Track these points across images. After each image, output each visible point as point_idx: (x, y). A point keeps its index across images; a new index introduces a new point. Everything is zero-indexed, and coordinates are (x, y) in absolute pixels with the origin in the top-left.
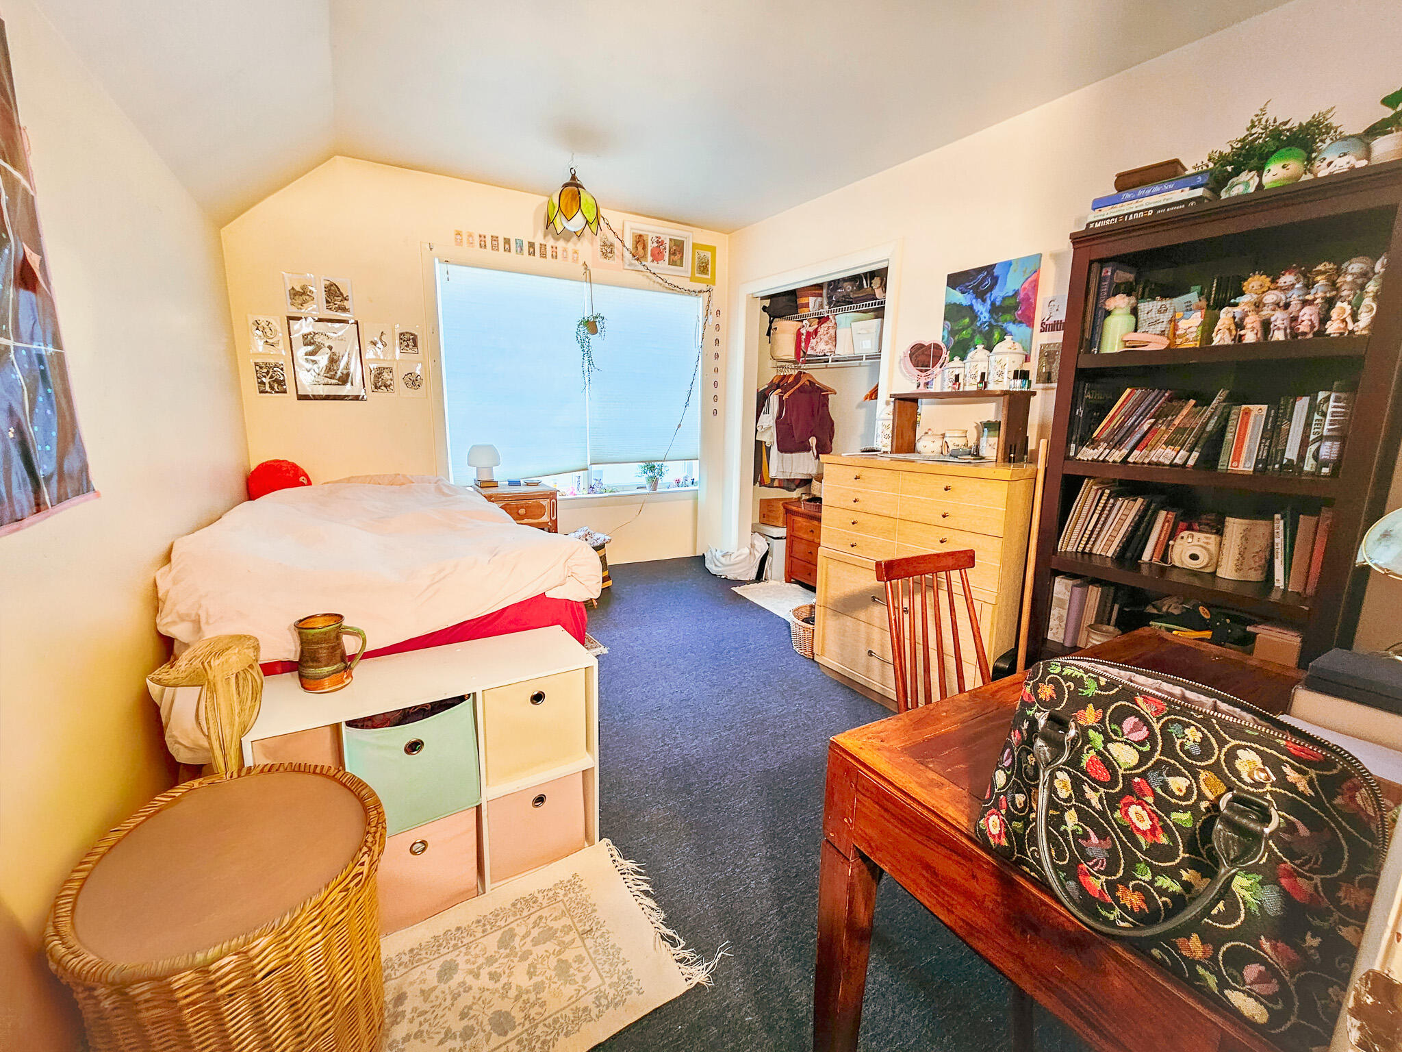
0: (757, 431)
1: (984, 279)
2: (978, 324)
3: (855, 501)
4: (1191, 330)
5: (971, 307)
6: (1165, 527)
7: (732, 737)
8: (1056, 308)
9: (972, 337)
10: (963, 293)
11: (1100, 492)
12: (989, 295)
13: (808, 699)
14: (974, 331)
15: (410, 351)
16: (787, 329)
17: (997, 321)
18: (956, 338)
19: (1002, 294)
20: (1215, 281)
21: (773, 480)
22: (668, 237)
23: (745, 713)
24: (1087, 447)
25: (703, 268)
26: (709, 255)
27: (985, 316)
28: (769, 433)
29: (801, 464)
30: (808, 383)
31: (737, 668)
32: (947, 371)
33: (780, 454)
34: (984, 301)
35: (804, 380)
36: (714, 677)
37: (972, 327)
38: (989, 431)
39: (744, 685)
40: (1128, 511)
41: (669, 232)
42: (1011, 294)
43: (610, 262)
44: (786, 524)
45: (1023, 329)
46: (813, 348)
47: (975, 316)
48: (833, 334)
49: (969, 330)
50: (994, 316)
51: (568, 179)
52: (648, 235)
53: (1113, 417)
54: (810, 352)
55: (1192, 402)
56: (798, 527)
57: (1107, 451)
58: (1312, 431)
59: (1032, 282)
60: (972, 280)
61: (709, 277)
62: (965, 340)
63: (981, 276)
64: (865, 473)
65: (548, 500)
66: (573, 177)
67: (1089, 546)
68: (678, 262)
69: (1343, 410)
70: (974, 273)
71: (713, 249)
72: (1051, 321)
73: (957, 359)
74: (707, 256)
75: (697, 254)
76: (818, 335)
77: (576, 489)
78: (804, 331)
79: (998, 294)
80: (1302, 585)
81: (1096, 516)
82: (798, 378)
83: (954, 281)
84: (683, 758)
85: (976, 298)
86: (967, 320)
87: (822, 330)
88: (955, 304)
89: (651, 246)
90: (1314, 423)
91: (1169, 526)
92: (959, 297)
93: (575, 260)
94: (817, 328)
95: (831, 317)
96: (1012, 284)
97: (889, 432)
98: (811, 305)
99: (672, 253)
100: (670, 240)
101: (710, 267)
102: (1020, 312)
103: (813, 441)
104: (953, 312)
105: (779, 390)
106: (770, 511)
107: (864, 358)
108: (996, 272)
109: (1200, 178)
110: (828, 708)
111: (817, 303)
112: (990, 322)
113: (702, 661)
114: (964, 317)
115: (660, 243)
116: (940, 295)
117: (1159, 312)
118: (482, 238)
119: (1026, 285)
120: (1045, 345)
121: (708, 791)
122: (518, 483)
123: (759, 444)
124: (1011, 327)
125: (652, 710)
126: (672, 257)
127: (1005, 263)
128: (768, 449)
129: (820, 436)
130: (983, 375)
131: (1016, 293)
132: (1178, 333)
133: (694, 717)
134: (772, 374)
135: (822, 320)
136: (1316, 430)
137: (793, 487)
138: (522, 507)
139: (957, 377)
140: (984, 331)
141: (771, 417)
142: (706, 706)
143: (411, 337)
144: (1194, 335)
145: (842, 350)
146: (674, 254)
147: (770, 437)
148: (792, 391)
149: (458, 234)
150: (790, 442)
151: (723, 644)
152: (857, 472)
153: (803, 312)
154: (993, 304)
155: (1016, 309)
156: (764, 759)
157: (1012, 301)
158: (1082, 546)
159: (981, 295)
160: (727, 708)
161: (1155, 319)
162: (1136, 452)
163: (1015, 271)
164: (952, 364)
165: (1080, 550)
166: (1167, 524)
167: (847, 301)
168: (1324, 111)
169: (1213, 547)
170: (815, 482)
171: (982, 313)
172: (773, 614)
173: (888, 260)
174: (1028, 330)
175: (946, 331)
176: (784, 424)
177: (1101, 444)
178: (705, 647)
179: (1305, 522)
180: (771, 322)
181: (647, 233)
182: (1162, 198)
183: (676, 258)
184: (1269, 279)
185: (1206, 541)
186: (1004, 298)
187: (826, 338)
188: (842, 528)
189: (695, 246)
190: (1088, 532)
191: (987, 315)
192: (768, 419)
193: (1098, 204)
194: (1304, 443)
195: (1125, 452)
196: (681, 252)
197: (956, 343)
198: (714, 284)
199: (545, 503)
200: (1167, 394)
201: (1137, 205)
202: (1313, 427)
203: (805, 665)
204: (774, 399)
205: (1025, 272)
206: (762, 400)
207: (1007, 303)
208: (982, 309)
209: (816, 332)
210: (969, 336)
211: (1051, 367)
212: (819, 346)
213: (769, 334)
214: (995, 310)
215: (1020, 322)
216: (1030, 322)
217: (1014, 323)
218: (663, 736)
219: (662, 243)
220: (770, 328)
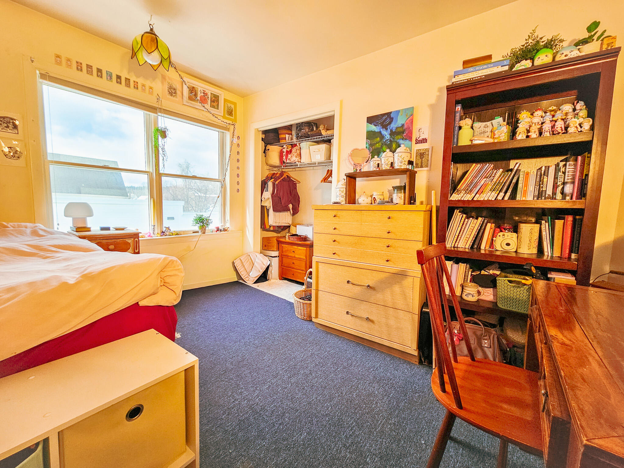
0: (261, 200)
1: (386, 119)
2: (384, 141)
3: (334, 229)
4: (501, 135)
5: (380, 132)
6: (491, 231)
7: (280, 382)
8: (422, 132)
9: (382, 147)
10: (375, 126)
11: (461, 216)
12: (389, 126)
13: (315, 346)
14: (382, 144)
15: (11, 131)
16: (274, 150)
17: (394, 139)
18: (373, 148)
19: (396, 126)
20: (507, 114)
21: (270, 226)
22: (210, 92)
23: (282, 362)
24: (455, 193)
25: (230, 113)
26: (233, 106)
27: (388, 137)
28: (268, 201)
29: (284, 218)
30: (286, 177)
31: (268, 333)
32: (372, 162)
33: (274, 213)
34: (387, 129)
35: (285, 176)
36: (256, 342)
37: (381, 142)
38: (397, 191)
39: (275, 343)
40: (474, 224)
41: (211, 90)
42: (400, 126)
43: (174, 98)
44: (278, 249)
45: (407, 142)
46: (289, 159)
47: (382, 137)
48: (299, 153)
49: (380, 144)
50: (393, 137)
51: (148, 30)
52: (198, 88)
53: (467, 178)
54: (288, 161)
55: (501, 170)
56: (286, 250)
57: (465, 195)
58: (559, 180)
59: (410, 120)
60: (380, 120)
61: (233, 118)
62: (378, 148)
63: (384, 118)
64: (339, 213)
65: (133, 239)
66: (152, 30)
67: (457, 243)
68: (216, 107)
69: (573, 170)
70: (380, 116)
71: (235, 104)
72: (420, 138)
73: (376, 157)
74: (232, 106)
75: (226, 105)
76: (292, 152)
77: (152, 233)
78: (285, 150)
79: (393, 126)
80: (560, 253)
81: (460, 228)
82: (282, 174)
83: (371, 120)
84: (251, 408)
85: (383, 128)
86: (378, 139)
87: (294, 150)
88: (372, 131)
89: (199, 95)
90: (559, 177)
91: (492, 231)
92: (373, 128)
93: (151, 93)
94: (291, 149)
95: (298, 144)
96: (400, 121)
97: (344, 194)
98: (287, 139)
99: (212, 101)
100: (211, 94)
101: (233, 113)
102: (405, 134)
103: (291, 206)
104: (370, 135)
105: (273, 180)
106: (268, 243)
107: (317, 163)
108: (392, 115)
109: (505, 62)
110: (328, 349)
111: (290, 138)
112: (390, 140)
113: (246, 332)
114: (377, 137)
115: (205, 94)
116: (364, 127)
117: (485, 127)
118: (79, 64)
119: (407, 121)
120: (418, 150)
121: (276, 433)
122: (108, 229)
123: (263, 207)
124: (401, 142)
125: (220, 374)
126: (212, 103)
127: (396, 111)
128: (268, 210)
129: (294, 204)
130: (392, 163)
131: (403, 125)
132: (495, 137)
133: (250, 373)
134: (267, 173)
135: (294, 146)
136: (560, 180)
137: (280, 230)
138: (112, 244)
139: (378, 164)
140: (387, 144)
141: (269, 193)
142: (256, 363)
143: (11, 121)
144: (504, 137)
145: (305, 159)
146: (214, 102)
147: (269, 204)
148: (279, 180)
149: (58, 56)
150: (279, 207)
151: (256, 319)
152: (334, 213)
153: (282, 142)
154: (391, 131)
155: (403, 132)
156: (305, 394)
157: (401, 129)
158: (453, 244)
159: (385, 127)
160: (270, 361)
161: (483, 131)
162: (477, 195)
163: (401, 115)
164: (373, 159)
165: (453, 246)
166: (491, 230)
167: (306, 136)
168: (556, 35)
169: (515, 239)
170: (292, 227)
171: (386, 135)
172: (278, 298)
173: (334, 111)
174: (410, 143)
175: (368, 144)
176: (276, 197)
177: (462, 191)
178: (245, 323)
179: (559, 223)
180: (265, 147)
181: (198, 87)
182: (489, 71)
183: (215, 104)
184: (530, 113)
185: (511, 236)
186: (397, 128)
187: (295, 154)
188: (326, 245)
189: (225, 100)
190: (456, 237)
191: (389, 136)
192: (268, 195)
193: (456, 74)
194: (555, 186)
195: (473, 195)
196: (218, 101)
197: (373, 150)
198: (236, 123)
199: (130, 241)
200: (492, 166)
201: (477, 74)
202: (559, 178)
203: (306, 325)
204: (270, 184)
205: (407, 115)
206: (264, 185)
207: (399, 130)
208: (386, 134)
209: (291, 151)
210: (380, 146)
211: (422, 160)
212: (293, 158)
213: (264, 152)
214: (392, 134)
215: (406, 139)
216: (410, 139)
217: (403, 139)
218: (232, 393)
219: (206, 94)
220: (265, 149)
